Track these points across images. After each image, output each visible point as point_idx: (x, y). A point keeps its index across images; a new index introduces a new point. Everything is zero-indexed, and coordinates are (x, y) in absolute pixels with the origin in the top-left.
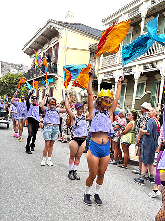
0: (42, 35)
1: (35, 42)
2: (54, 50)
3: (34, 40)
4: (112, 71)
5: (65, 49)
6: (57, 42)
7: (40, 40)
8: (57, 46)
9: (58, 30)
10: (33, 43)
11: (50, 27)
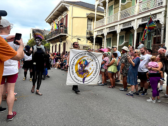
0: (57, 11)
1: (53, 15)
2: (65, 19)
3: (52, 14)
4: (102, 29)
5: (72, 18)
6: (66, 14)
7: (56, 14)
8: (67, 16)
9: (66, 6)
10: (52, 16)
11: (62, 6)
